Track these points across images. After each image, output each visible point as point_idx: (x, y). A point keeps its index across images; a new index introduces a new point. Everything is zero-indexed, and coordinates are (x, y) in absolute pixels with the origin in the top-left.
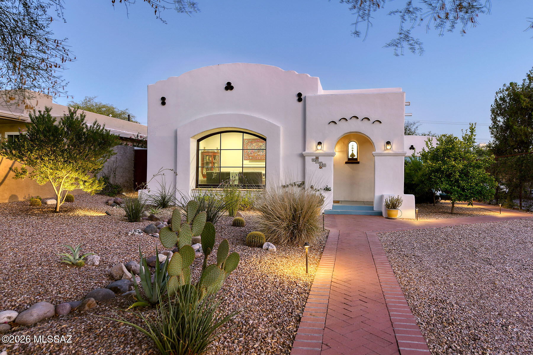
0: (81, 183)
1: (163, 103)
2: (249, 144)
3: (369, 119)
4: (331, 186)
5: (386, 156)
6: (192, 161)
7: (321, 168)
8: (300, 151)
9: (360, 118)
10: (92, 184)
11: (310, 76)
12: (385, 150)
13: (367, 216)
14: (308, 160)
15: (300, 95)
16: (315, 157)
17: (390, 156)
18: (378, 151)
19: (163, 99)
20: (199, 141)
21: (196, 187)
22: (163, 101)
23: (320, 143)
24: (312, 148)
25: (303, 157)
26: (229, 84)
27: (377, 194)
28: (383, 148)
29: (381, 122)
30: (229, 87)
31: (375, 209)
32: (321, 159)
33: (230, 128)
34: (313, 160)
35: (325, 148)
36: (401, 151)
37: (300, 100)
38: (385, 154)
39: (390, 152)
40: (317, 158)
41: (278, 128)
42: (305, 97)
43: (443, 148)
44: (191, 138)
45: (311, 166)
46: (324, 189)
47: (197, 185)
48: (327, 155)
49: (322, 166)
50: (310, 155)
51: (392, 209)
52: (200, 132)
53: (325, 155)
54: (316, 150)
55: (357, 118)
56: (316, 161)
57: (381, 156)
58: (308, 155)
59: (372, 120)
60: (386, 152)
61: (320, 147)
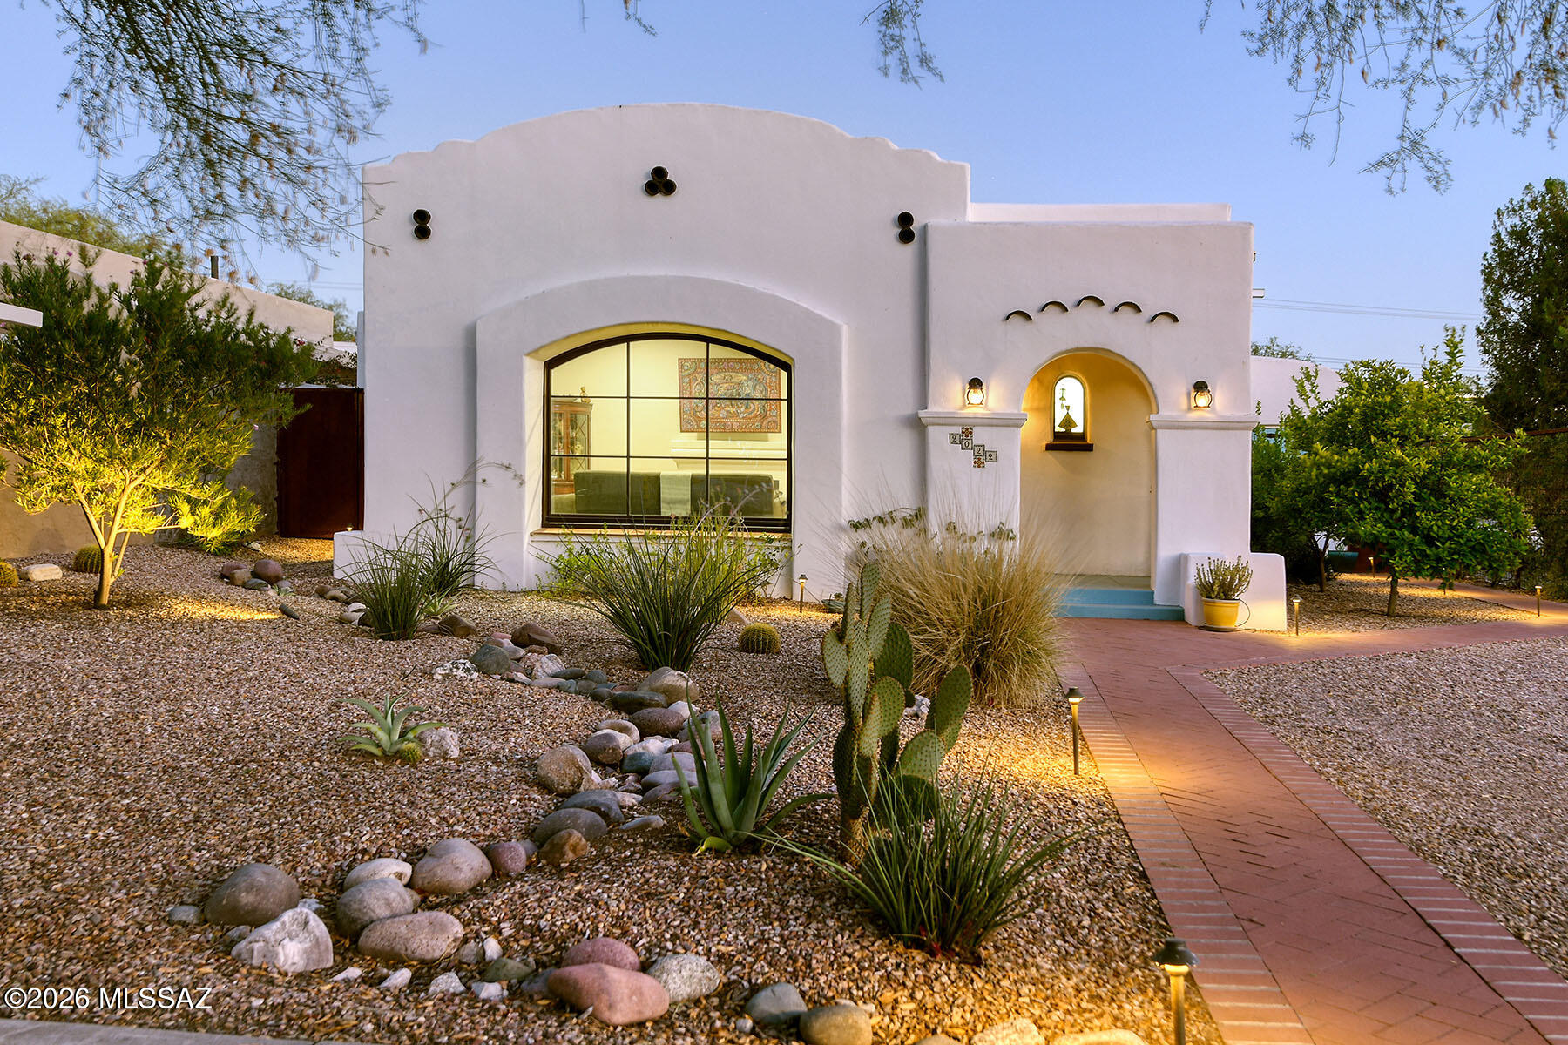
1: (422, 232)
3: (1136, 308)
4: (1015, 524)
5: (1193, 428)
7: (979, 463)
8: (907, 407)
9: (1110, 303)
10: (218, 516)
11: (938, 158)
12: (1190, 409)
13: (1136, 623)
14: (938, 437)
15: (905, 220)
16: (959, 430)
17: (1207, 428)
18: (1166, 413)
19: (421, 217)
20: (550, 365)
21: (544, 526)
22: (422, 224)
23: (975, 383)
24: (950, 398)
25: (918, 426)
26: (659, 173)
27: (1166, 551)
28: (1184, 405)
29: (1175, 319)
30: (660, 183)
31: (1158, 600)
32: (980, 436)
33: (650, 325)
34: (953, 439)
35: (992, 400)
36: (1241, 414)
37: (906, 236)
38: (1192, 424)
39: (1207, 415)
40: (967, 432)
41: (834, 329)
42: (925, 228)
44: (528, 354)
45: (947, 458)
46: (993, 535)
47: (549, 519)
48: (1000, 422)
49: (983, 458)
50: (944, 421)
51: (1220, 598)
52: (560, 337)
53: (995, 422)
54: (964, 406)
55: (1099, 302)
56: (964, 442)
57: (1177, 428)
58: (936, 421)
59: (1148, 312)
60: (1194, 415)
61: (976, 396)
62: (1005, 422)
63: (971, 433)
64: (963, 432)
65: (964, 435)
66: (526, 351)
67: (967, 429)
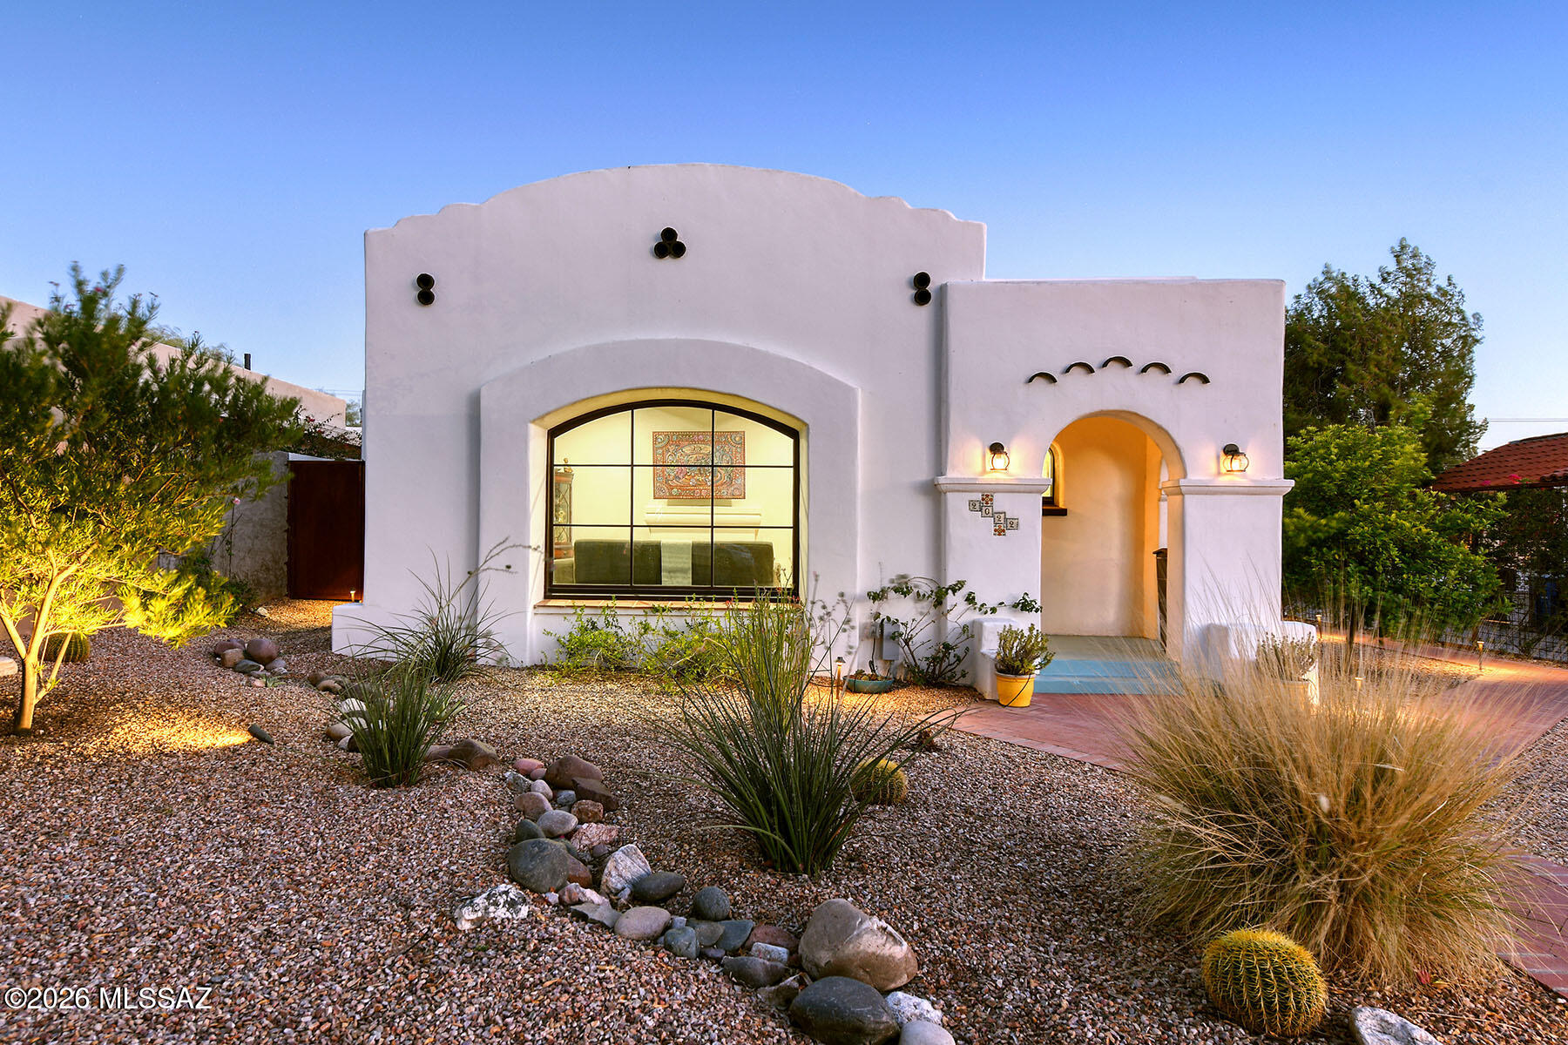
0: (133, 602)
1: (426, 298)
2: (672, 448)
3: (1163, 368)
4: (1035, 595)
5: (1223, 493)
6: (535, 503)
7: (1000, 532)
8: (923, 474)
9: (1138, 364)
10: (180, 608)
11: (954, 218)
12: (1219, 473)
14: (957, 505)
15: (922, 280)
16: (978, 496)
17: (1237, 493)
18: (1195, 476)
19: (425, 282)
20: (554, 433)
21: (547, 597)
22: (425, 290)
23: (996, 449)
24: (970, 463)
25: (934, 493)
26: (669, 234)
27: (1195, 620)
28: (1214, 469)
29: (1205, 380)
30: (669, 246)
32: (1001, 503)
33: (659, 391)
34: (973, 505)
35: (1014, 466)
36: (1272, 478)
37: (922, 298)
38: (1222, 489)
39: (1237, 479)
40: (987, 499)
41: (849, 392)
42: (943, 289)
43: (1344, 470)
44: (533, 421)
45: (964, 525)
46: (1015, 606)
47: (551, 591)
48: (1022, 488)
49: (1004, 526)
50: (963, 487)
52: (566, 402)
53: (1017, 488)
54: (984, 472)
55: (1126, 363)
56: (984, 509)
57: (1207, 493)
58: (957, 487)
59: (1177, 373)
60: (1225, 480)
61: (1000, 461)
62: (1028, 488)
63: (991, 500)
64: (983, 499)
65: (984, 503)
66: (532, 419)
67: (987, 496)
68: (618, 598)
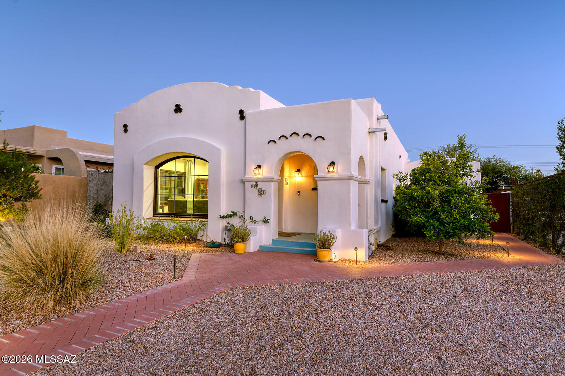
1: (125, 131)
3: (310, 135)
4: (271, 217)
5: (330, 180)
6: (146, 189)
7: (260, 195)
8: (240, 176)
9: (301, 134)
11: (253, 90)
12: (328, 173)
14: (248, 185)
15: (242, 112)
16: (254, 183)
17: (335, 180)
18: (321, 174)
19: (125, 126)
20: (157, 167)
21: (153, 216)
22: (125, 128)
23: (259, 167)
24: (252, 172)
25: (243, 182)
26: (177, 106)
27: (320, 228)
28: (326, 171)
29: (324, 139)
30: (178, 109)
32: (260, 185)
34: (252, 186)
35: (263, 173)
36: (347, 174)
37: (242, 118)
38: (329, 178)
39: (335, 175)
40: (257, 184)
41: (219, 150)
42: (247, 115)
45: (250, 193)
46: (263, 220)
47: (155, 214)
48: (266, 180)
49: (261, 193)
50: (250, 180)
52: (152, 159)
53: (264, 180)
54: (255, 175)
55: (298, 134)
56: (256, 187)
57: (324, 180)
58: (248, 180)
59: (314, 137)
60: (330, 175)
61: (260, 171)
62: (267, 180)
63: (258, 184)
64: (255, 184)
66: (145, 163)
67: (257, 183)
68: (161, 217)
